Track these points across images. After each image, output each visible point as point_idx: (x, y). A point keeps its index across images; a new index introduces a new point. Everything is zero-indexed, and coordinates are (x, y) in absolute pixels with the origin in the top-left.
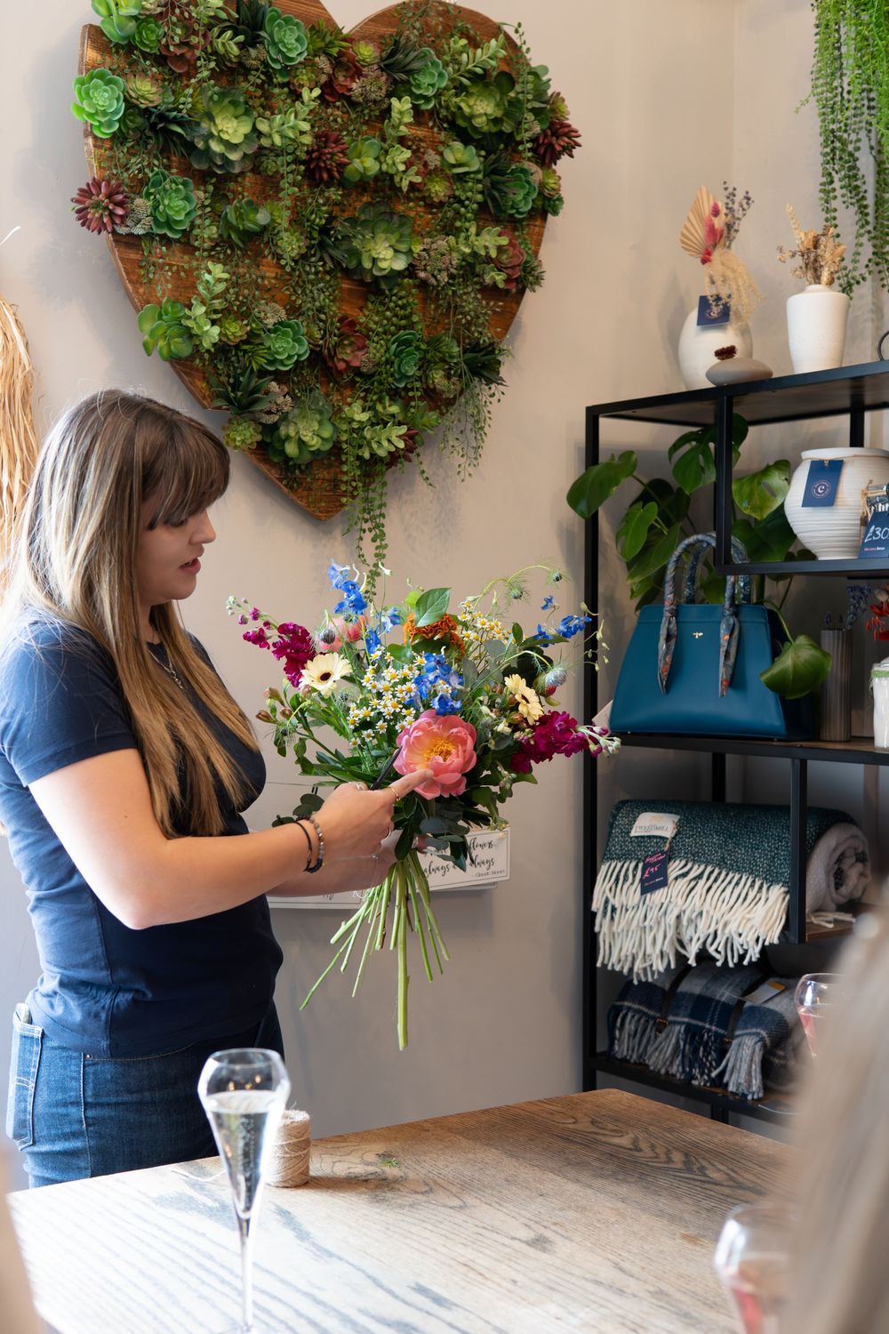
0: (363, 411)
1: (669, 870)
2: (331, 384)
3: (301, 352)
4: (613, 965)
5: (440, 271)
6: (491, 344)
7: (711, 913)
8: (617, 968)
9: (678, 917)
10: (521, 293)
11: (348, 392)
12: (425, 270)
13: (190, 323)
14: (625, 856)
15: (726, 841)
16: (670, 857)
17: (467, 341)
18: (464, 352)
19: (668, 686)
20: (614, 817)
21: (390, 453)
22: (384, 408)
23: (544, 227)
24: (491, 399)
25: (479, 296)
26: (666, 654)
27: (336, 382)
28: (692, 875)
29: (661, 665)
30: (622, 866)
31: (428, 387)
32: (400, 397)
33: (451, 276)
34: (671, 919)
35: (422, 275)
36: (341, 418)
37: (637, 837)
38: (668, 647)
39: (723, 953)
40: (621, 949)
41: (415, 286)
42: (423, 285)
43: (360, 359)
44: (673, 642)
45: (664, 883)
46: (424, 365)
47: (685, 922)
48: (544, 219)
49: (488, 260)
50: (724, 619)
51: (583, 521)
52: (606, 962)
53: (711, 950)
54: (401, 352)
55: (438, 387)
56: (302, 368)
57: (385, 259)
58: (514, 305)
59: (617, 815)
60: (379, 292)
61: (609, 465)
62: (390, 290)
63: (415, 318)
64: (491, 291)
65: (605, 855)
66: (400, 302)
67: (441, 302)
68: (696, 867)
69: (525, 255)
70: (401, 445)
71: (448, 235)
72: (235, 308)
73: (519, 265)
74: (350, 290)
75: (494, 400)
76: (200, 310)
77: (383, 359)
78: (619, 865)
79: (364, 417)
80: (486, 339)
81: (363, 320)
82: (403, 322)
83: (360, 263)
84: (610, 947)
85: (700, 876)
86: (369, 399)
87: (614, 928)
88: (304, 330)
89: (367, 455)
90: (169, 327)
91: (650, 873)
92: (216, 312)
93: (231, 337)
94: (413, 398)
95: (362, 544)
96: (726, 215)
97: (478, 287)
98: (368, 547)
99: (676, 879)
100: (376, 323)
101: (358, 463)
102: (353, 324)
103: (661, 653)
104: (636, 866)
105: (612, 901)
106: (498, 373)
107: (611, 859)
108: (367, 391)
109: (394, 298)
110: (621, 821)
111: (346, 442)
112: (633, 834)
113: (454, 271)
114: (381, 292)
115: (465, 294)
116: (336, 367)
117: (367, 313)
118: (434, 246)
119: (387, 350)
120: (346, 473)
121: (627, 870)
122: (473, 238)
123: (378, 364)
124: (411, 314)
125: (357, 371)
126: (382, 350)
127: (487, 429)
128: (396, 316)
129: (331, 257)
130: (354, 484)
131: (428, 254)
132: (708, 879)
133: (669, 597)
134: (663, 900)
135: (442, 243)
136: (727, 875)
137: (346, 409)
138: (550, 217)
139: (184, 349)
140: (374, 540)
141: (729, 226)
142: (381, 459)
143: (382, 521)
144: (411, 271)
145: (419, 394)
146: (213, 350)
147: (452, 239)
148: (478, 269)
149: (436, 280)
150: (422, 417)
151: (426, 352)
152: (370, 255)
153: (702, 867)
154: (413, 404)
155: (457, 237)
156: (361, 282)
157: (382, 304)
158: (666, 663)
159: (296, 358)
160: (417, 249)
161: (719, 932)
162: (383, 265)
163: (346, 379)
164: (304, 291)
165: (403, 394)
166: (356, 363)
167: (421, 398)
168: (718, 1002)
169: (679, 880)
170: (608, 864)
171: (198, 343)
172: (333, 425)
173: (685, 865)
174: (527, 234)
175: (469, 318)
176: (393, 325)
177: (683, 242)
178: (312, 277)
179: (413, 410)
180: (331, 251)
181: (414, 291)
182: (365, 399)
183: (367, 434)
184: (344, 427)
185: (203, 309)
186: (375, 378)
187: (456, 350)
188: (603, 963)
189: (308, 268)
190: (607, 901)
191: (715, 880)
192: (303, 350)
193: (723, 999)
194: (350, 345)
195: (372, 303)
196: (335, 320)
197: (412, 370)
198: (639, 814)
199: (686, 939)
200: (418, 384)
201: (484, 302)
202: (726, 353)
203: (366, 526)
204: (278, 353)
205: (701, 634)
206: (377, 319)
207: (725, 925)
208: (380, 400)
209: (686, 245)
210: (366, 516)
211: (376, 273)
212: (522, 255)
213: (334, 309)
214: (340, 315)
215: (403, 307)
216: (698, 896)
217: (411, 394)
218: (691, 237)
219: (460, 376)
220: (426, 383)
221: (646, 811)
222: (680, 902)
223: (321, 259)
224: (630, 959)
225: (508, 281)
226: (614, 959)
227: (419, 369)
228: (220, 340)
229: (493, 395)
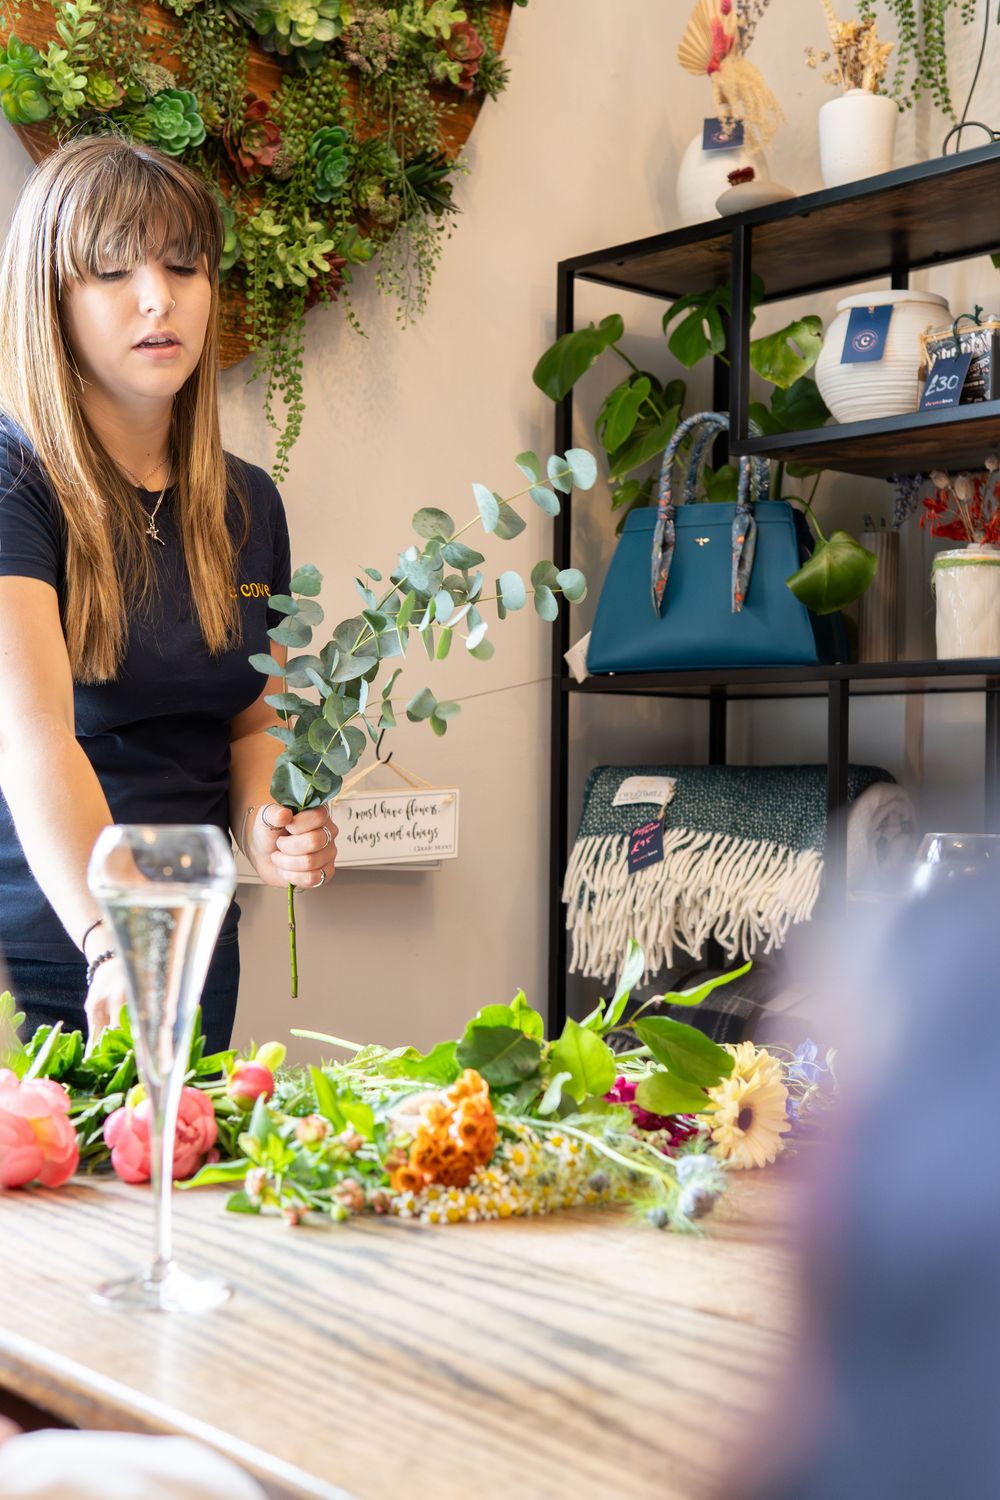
0: (276, 222)
1: (665, 842)
2: (234, 187)
3: (195, 134)
4: (590, 971)
5: (376, 53)
6: (442, 157)
7: (722, 888)
8: (596, 974)
9: (678, 900)
10: (478, 100)
11: (255, 202)
12: (357, 51)
13: (44, 73)
14: (606, 830)
15: (737, 805)
16: (665, 826)
17: (410, 154)
18: (408, 165)
19: (663, 610)
20: (591, 785)
21: (310, 281)
22: (303, 224)
23: (507, 20)
24: (440, 234)
25: (427, 92)
26: (661, 566)
27: (242, 186)
28: (696, 845)
29: (655, 577)
30: (603, 843)
31: (359, 207)
32: (323, 217)
33: (391, 63)
34: (669, 901)
35: (353, 57)
36: (246, 232)
37: (619, 806)
38: (664, 557)
39: (736, 941)
40: (601, 949)
41: (344, 72)
42: (354, 71)
43: (269, 156)
44: (670, 551)
45: (659, 857)
46: (356, 174)
47: (687, 902)
48: (509, 10)
49: (441, 44)
50: (738, 518)
51: (552, 404)
52: (581, 967)
53: (721, 939)
54: (326, 153)
55: (372, 207)
56: (196, 159)
57: (306, 25)
58: (469, 118)
59: (595, 782)
60: (299, 74)
61: (587, 333)
62: (313, 70)
63: (344, 112)
64: (442, 89)
65: (580, 830)
66: (325, 89)
67: (377, 96)
68: (700, 835)
69: (485, 47)
70: (326, 267)
71: (386, 8)
72: (108, 62)
73: (476, 60)
74: (259, 66)
75: (443, 235)
76: (58, 56)
77: (302, 158)
78: (599, 841)
79: (277, 230)
80: (436, 147)
81: (275, 105)
82: (328, 116)
83: (274, 29)
84: (587, 947)
85: (706, 846)
86: (283, 211)
87: (593, 920)
88: (198, 105)
89: (279, 284)
90: (17, 75)
91: (639, 846)
92: (80, 64)
93: (102, 101)
94: (340, 218)
95: (273, 404)
96: (739, 16)
97: (425, 81)
98: (280, 410)
99: (674, 851)
100: (294, 111)
101: (267, 293)
102: (263, 107)
103: (655, 564)
104: (621, 841)
105: (590, 887)
106: (449, 199)
107: (590, 834)
108: (281, 200)
109: (317, 81)
110: (600, 788)
111: (253, 262)
112: (616, 802)
113: (395, 57)
114: (300, 74)
115: (408, 89)
116: (241, 163)
117: (281, 97)
118: (370, 20)
119: (308, 148)
120: (252, 303)
121: (610, 847)
122: (419, 14)
123: (295, 167)
124: (339, 107)
125: (267, 173)
126: (302, 147)
127: (435, 263)
128: (321, 107)
129: (237, 16)
130: (263, 318)
131: (362, 30)
132: (716, 849)
133: (665, 494)
134: (658, 878)
135: (380, 17)
136: (741, 843)
137: (253, 220)
138: (516, 7)
139: (38, 110)
140: (287, 401)
141: (742, 31)
142: (298, 291)
143: (299, 371)
144: (337, 47)
145: (348, 213)
146: (76, 115)
147: (392, 13)
148: (425, 57)
149: (372, 65)
150: (351, 245)
151: (357, 157)
152: (287, 17)
153: (708, 836)
154: (340, 224)
155: (400, 14)
156: (275, 57)
157: (302, 88)
158: (661, 579)
159: (187, 141)
160: (348, 20)
161: (732, 914)
162: (304, 32)
163: (254, 180)
164: (198, 56)
165: (326, 213)
166: (266, 161)
167: (350, 219)
168: (725, 1015)
169: (678, 852)
170: (583, 841)
171: (56, 104)
172: (237, 235)
173: (686, 835)
174: (488, 22)
175: (413, 120)
176: (315, 117)
177: (681, 58)
178: (210, 34)
179: (339, 233)
180: (236, 7)
181: (343, 77)
182: (277, 209)
183: (281, 253)
184: (250, 243)
185: (64, 54)
186: (292, 184)
187: (395, 160)
188: (577, 969)
189: (204, 23)
190: (583, 888)
191: (726, 850)
192: (197, 132)
193: (732, 1012)
194: (260, 135)
195: (289, 86)
196: (241, 97)
197: (339, 182)
198: (623, 779)
199: (686, 931)
200: (347, 201)
201: (433, 103)
202: (741, 176)
203: (278, 381)
204: (162, 131)
205: (706, 540)
206: (294, 106)
207: (740, 904)
208: (299, 214)
209: (686, 62)
210: (278, 368)
211: (294, 42)
212: (482, 47)
213: (239, 83)
214: (246, 93)
215: (328, 96)
216: (705, 869)
217: (337, 213)
218: (692, 51)
219: (401, 194)
220: (357, 201)
221: (632, 775)
222: (681, 877)
223: (222, 13)
224: (613, 959)
225: (464, 77)
226: (592, 960)
227: (348, 181)
228: (87, 104)
229: (442, 229)
